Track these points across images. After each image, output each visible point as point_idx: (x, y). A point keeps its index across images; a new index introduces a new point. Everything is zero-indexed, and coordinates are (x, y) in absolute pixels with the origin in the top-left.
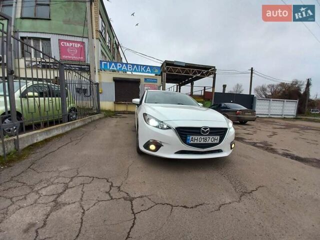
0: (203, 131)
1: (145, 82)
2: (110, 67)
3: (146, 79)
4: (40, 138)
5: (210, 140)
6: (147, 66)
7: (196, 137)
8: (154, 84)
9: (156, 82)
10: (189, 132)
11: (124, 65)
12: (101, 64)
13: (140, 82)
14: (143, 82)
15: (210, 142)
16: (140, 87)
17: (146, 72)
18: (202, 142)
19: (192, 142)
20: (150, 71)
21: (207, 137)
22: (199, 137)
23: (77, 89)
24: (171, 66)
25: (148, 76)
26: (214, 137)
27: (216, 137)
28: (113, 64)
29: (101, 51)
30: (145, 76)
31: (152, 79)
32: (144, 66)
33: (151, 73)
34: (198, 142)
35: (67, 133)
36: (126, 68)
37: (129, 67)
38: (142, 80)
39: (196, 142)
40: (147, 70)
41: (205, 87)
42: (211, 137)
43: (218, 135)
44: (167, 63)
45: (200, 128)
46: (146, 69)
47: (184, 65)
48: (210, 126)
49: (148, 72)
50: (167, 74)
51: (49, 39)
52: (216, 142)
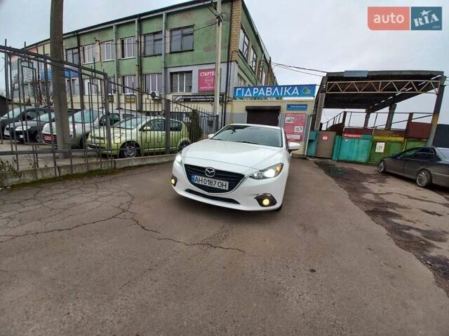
0: (207, 172)
1: (287, 110)
2: (244, 94)
3: (289, 106)
4: (135, 164)
5: (217, 184)
6: (293, 86)
7: (201, 178)
8: (301, 112)
9: (305, 109)
10: (196, 171)
11: (262, 89)
12: (235, 91)
13: (279, 110)
14: (284, 110)
15: (216, 186)
16: (279, 118)
17: (291, 96)
18: (207, 185)
19: (196, 182)
20: (297, 93)
21: (213, 180)
22: (204, 178)
23: (209, 121)
24: (336, 81)
25: (293, 101)
26: (222, 182)
27: (224, 183)
28: (249, 89)
29: (239, 75)
30: (289, 101)
31: (299, 105)
32: (288, 86)
33: (299, 96)
34: (203, 184)
35: (163, 163)
36: (263, 93)
37: (267, 91)
38: (284, 107)
39: (200, 183)
40: (293, 92)
41: (411, 115)
42: (218, 181)
43: (226, 180)
44: (331, 78)
45: (204, 169)
46: (291, 91)
47: (366, 76)
48: (216, 168)
49: (295, 95)
50: (326, 94)
51: (191, 72)
52: (224, 188)
